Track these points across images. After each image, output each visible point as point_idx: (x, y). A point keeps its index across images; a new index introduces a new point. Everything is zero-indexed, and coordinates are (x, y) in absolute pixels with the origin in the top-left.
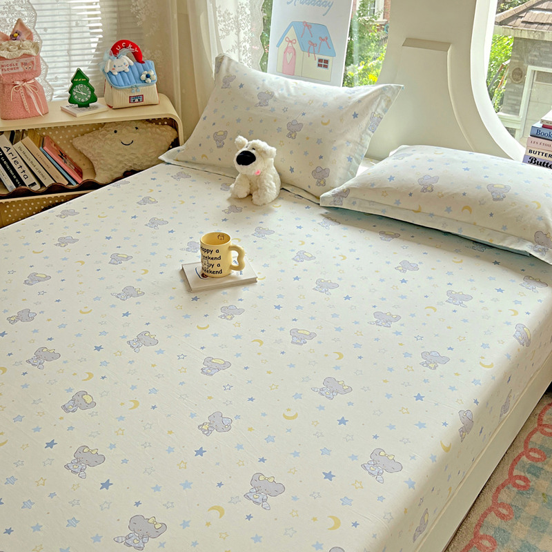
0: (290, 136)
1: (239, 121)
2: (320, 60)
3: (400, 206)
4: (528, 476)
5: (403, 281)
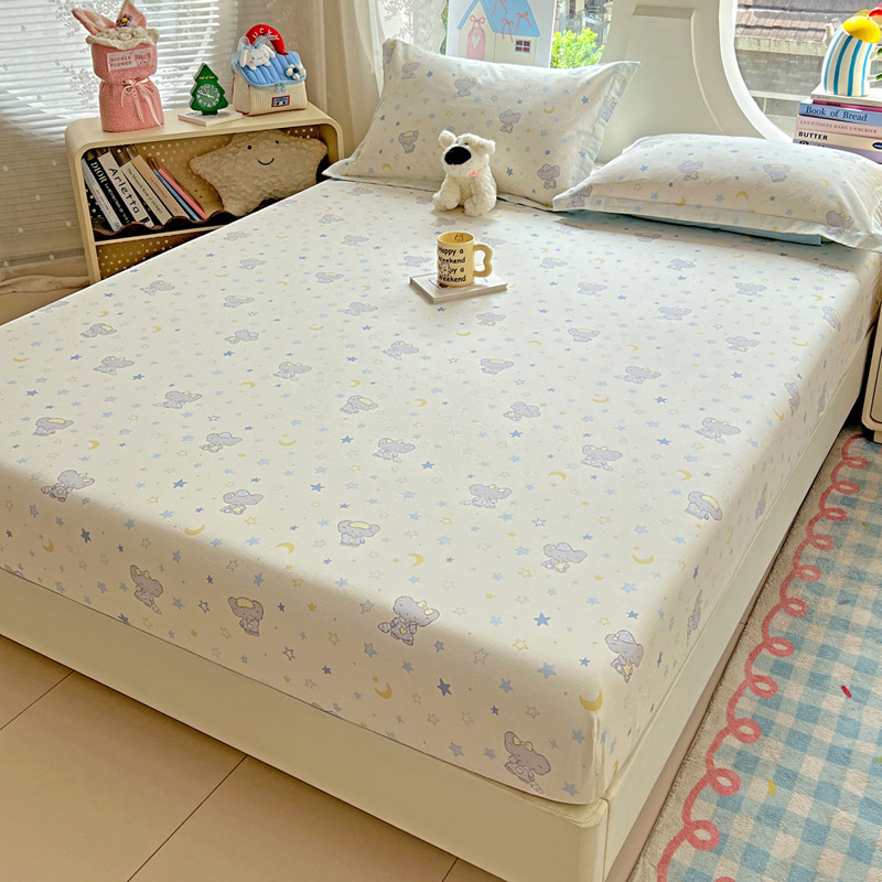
0: (504, 129)
1: (432, 116)
2: (519, 43)
3: (658, 200)
4: (843, 508)
5: (681, 278)
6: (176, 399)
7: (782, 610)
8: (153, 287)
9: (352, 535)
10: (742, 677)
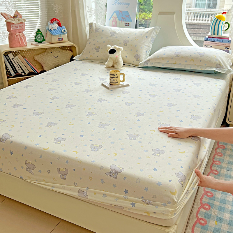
0: (124, 45)
1: (104, 42)
2: (126, 24)
3: (169, 63)
4: (224, 145)
5: (177, 82)
6: (36, 114)
7: (212, 173)
8: (27, 87)
9: (94, 148)
10: (203, 192)
